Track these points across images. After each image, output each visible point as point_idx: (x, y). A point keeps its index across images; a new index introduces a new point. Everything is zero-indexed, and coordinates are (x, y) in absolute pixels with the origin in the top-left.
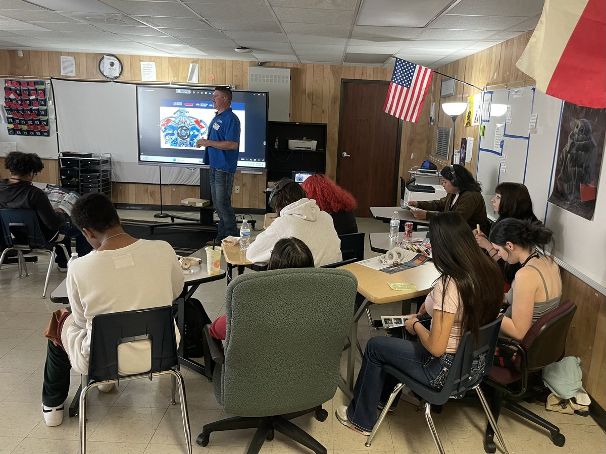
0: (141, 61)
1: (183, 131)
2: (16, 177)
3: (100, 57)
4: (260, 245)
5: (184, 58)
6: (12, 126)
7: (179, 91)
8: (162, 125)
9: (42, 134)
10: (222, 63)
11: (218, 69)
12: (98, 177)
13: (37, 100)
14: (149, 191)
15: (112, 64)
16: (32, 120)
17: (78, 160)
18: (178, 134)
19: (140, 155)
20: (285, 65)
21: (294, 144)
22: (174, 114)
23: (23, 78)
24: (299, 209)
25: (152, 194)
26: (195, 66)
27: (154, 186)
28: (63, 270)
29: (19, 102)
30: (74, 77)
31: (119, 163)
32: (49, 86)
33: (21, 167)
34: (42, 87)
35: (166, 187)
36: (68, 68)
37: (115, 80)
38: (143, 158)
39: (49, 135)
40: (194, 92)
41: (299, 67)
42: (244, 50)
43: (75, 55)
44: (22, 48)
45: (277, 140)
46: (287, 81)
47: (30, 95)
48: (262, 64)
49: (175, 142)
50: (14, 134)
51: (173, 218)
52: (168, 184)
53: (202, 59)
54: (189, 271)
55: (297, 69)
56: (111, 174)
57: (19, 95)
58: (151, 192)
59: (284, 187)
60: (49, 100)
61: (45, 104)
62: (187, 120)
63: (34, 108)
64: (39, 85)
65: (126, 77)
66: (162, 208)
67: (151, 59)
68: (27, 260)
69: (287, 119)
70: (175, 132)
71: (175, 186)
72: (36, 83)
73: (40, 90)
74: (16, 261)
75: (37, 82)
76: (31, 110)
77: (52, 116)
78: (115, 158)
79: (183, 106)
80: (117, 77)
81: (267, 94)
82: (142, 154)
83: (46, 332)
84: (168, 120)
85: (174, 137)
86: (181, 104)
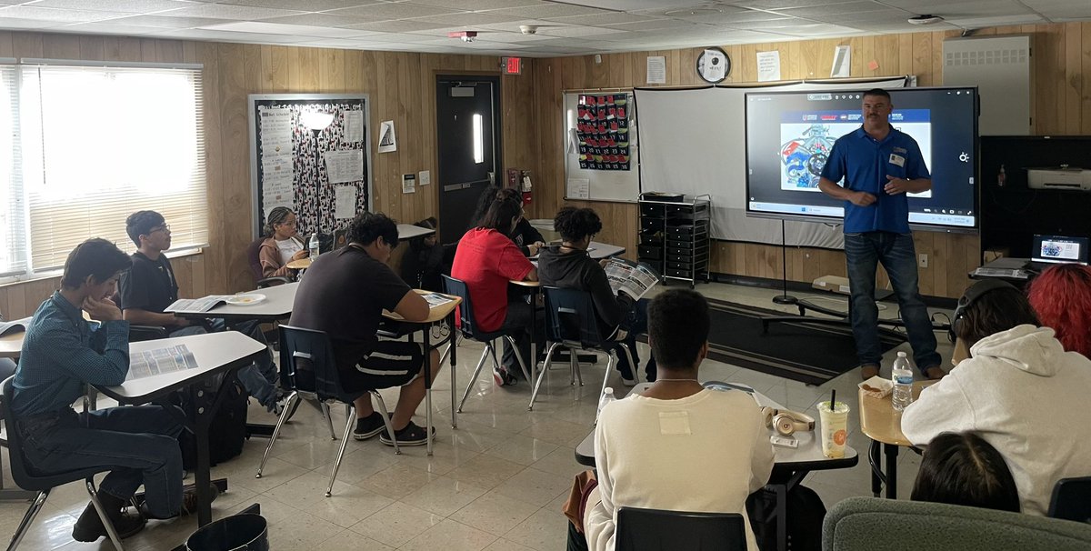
0: (757, 51)
1: (818, 161)
2: (568, 244)
3: (701, 52)
4: (927, 411)
5: (825, 40)
6: (584, 157)
7: (811, 97)
8: (784, 153)
9: (620, 168)
10: (893, 40)
11: (885, 50)
12: (691, 232)
13: (615, 119)
14: (767, 257)
15: (716, 61)
16: (608, 148)
17: (663, 206)
18: (810, 166)
19: (748, 200)
20: (1018, 30)
21: (1040, 178)
22: (804, 134)
23: (601, 91)
24: (1012, 348)
25: (772, 262)
26: (845, 50)
27: (775, 248)
28: (627, 382)
29: (594, 124)
30: (663, 85)
31: (721, 210)
32: (631, 100)
33: (571, 231)
34: (623, 102)
35: (795, 251)
36: (656, 73)
37: (719, 85)
38: (754, 205)
39: (628, 169)
40: (837, 97)
41: (1048, 30)
42: (926, 21)
43: (666, 54)
44: (600, 52)
45: (1003, 170)
46: (1022, 59)
47: (607, 114)
48: (970, 34)
49: (804, 181)
50: (587, 168)
51: (802, 307)
52: (796, 247)
53: (856, 38)
54: (790, 441)
55: (1045, 34)
56: (709, 225)
57: (594, 115)
58: (769, 258)
59: (975, 302)
60: (631, 120)
61: (626, 126)
62: (826, 144)
63: (612, 131)
64: (619, 99)
65: (735, 78)
66: (785, 285)
67: (772, 46)
68: (582, 358)
69: (1024, 130)
70: (805, 164)
71: (810, 250)
72: (615, 97)
73: (620, 106)
74: (567, 358)
75: (617, 96)
76: (608, 135)
77: (633, 142)
78: (716, 202)
79: (819, 121)
80: (722, 80)
81: (975, 90)
82: (752, 199)
83: (565, 507)
84: (794, 145)
85: (803, 173)
86: (814, 117)
